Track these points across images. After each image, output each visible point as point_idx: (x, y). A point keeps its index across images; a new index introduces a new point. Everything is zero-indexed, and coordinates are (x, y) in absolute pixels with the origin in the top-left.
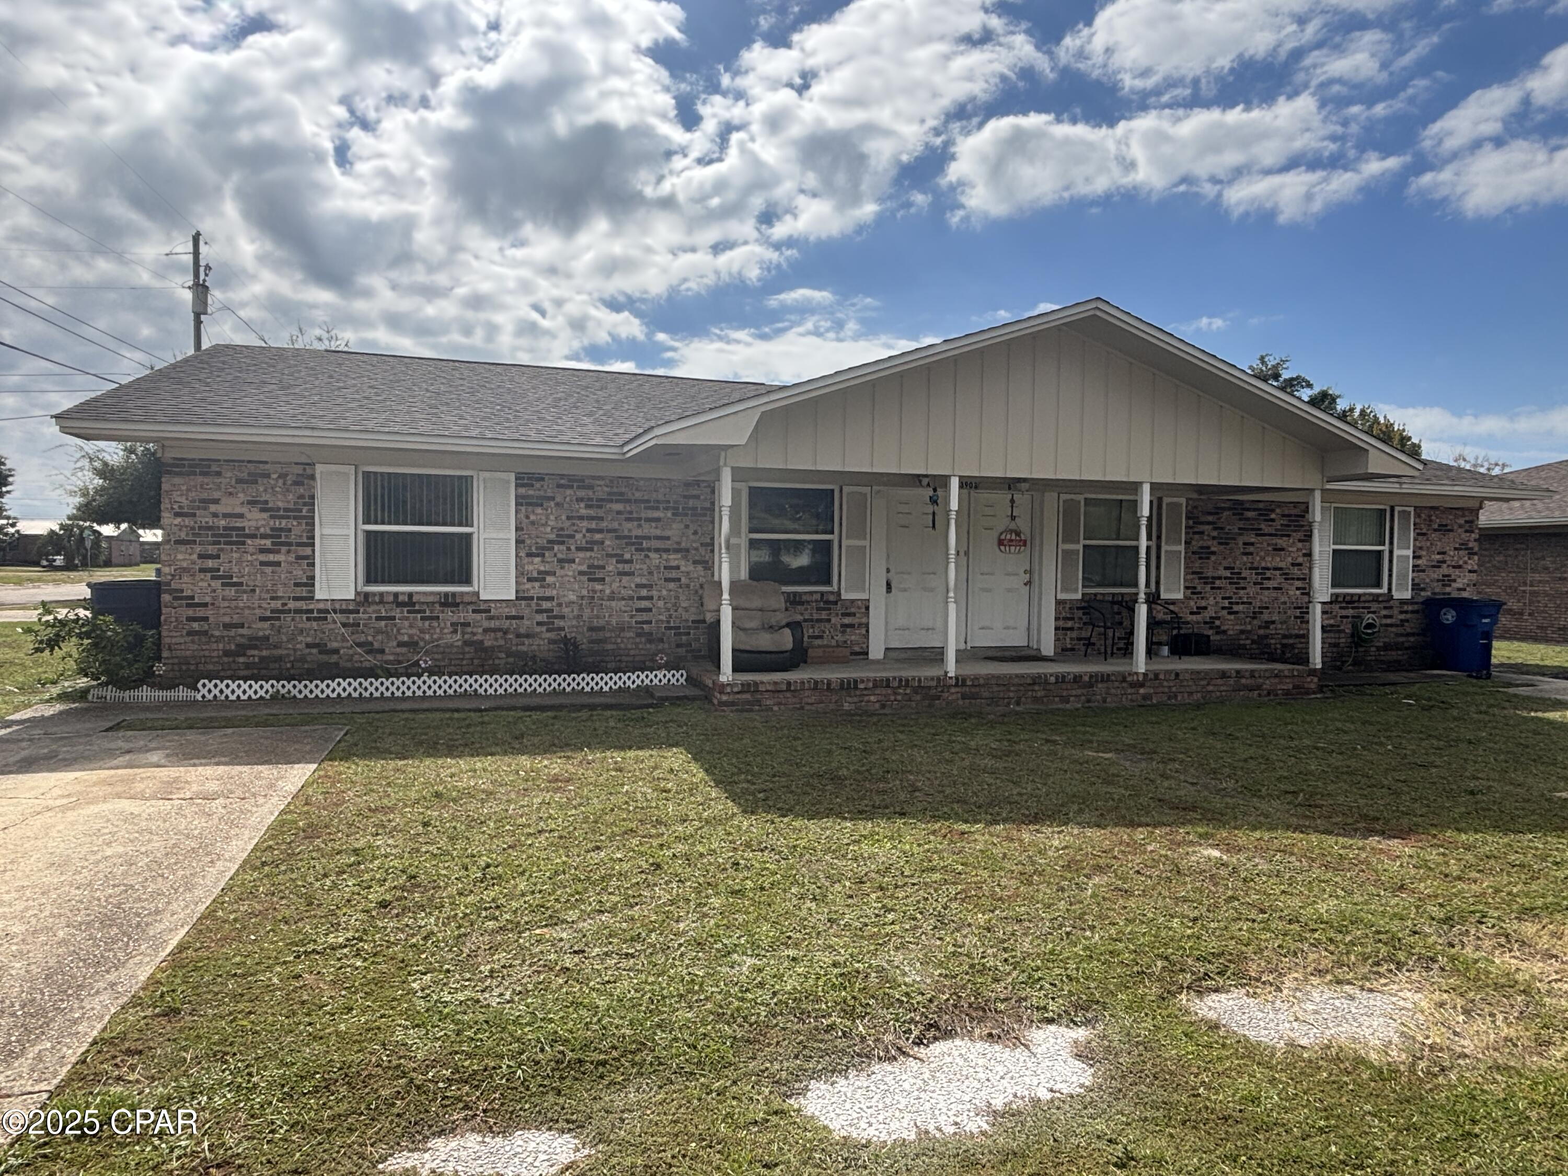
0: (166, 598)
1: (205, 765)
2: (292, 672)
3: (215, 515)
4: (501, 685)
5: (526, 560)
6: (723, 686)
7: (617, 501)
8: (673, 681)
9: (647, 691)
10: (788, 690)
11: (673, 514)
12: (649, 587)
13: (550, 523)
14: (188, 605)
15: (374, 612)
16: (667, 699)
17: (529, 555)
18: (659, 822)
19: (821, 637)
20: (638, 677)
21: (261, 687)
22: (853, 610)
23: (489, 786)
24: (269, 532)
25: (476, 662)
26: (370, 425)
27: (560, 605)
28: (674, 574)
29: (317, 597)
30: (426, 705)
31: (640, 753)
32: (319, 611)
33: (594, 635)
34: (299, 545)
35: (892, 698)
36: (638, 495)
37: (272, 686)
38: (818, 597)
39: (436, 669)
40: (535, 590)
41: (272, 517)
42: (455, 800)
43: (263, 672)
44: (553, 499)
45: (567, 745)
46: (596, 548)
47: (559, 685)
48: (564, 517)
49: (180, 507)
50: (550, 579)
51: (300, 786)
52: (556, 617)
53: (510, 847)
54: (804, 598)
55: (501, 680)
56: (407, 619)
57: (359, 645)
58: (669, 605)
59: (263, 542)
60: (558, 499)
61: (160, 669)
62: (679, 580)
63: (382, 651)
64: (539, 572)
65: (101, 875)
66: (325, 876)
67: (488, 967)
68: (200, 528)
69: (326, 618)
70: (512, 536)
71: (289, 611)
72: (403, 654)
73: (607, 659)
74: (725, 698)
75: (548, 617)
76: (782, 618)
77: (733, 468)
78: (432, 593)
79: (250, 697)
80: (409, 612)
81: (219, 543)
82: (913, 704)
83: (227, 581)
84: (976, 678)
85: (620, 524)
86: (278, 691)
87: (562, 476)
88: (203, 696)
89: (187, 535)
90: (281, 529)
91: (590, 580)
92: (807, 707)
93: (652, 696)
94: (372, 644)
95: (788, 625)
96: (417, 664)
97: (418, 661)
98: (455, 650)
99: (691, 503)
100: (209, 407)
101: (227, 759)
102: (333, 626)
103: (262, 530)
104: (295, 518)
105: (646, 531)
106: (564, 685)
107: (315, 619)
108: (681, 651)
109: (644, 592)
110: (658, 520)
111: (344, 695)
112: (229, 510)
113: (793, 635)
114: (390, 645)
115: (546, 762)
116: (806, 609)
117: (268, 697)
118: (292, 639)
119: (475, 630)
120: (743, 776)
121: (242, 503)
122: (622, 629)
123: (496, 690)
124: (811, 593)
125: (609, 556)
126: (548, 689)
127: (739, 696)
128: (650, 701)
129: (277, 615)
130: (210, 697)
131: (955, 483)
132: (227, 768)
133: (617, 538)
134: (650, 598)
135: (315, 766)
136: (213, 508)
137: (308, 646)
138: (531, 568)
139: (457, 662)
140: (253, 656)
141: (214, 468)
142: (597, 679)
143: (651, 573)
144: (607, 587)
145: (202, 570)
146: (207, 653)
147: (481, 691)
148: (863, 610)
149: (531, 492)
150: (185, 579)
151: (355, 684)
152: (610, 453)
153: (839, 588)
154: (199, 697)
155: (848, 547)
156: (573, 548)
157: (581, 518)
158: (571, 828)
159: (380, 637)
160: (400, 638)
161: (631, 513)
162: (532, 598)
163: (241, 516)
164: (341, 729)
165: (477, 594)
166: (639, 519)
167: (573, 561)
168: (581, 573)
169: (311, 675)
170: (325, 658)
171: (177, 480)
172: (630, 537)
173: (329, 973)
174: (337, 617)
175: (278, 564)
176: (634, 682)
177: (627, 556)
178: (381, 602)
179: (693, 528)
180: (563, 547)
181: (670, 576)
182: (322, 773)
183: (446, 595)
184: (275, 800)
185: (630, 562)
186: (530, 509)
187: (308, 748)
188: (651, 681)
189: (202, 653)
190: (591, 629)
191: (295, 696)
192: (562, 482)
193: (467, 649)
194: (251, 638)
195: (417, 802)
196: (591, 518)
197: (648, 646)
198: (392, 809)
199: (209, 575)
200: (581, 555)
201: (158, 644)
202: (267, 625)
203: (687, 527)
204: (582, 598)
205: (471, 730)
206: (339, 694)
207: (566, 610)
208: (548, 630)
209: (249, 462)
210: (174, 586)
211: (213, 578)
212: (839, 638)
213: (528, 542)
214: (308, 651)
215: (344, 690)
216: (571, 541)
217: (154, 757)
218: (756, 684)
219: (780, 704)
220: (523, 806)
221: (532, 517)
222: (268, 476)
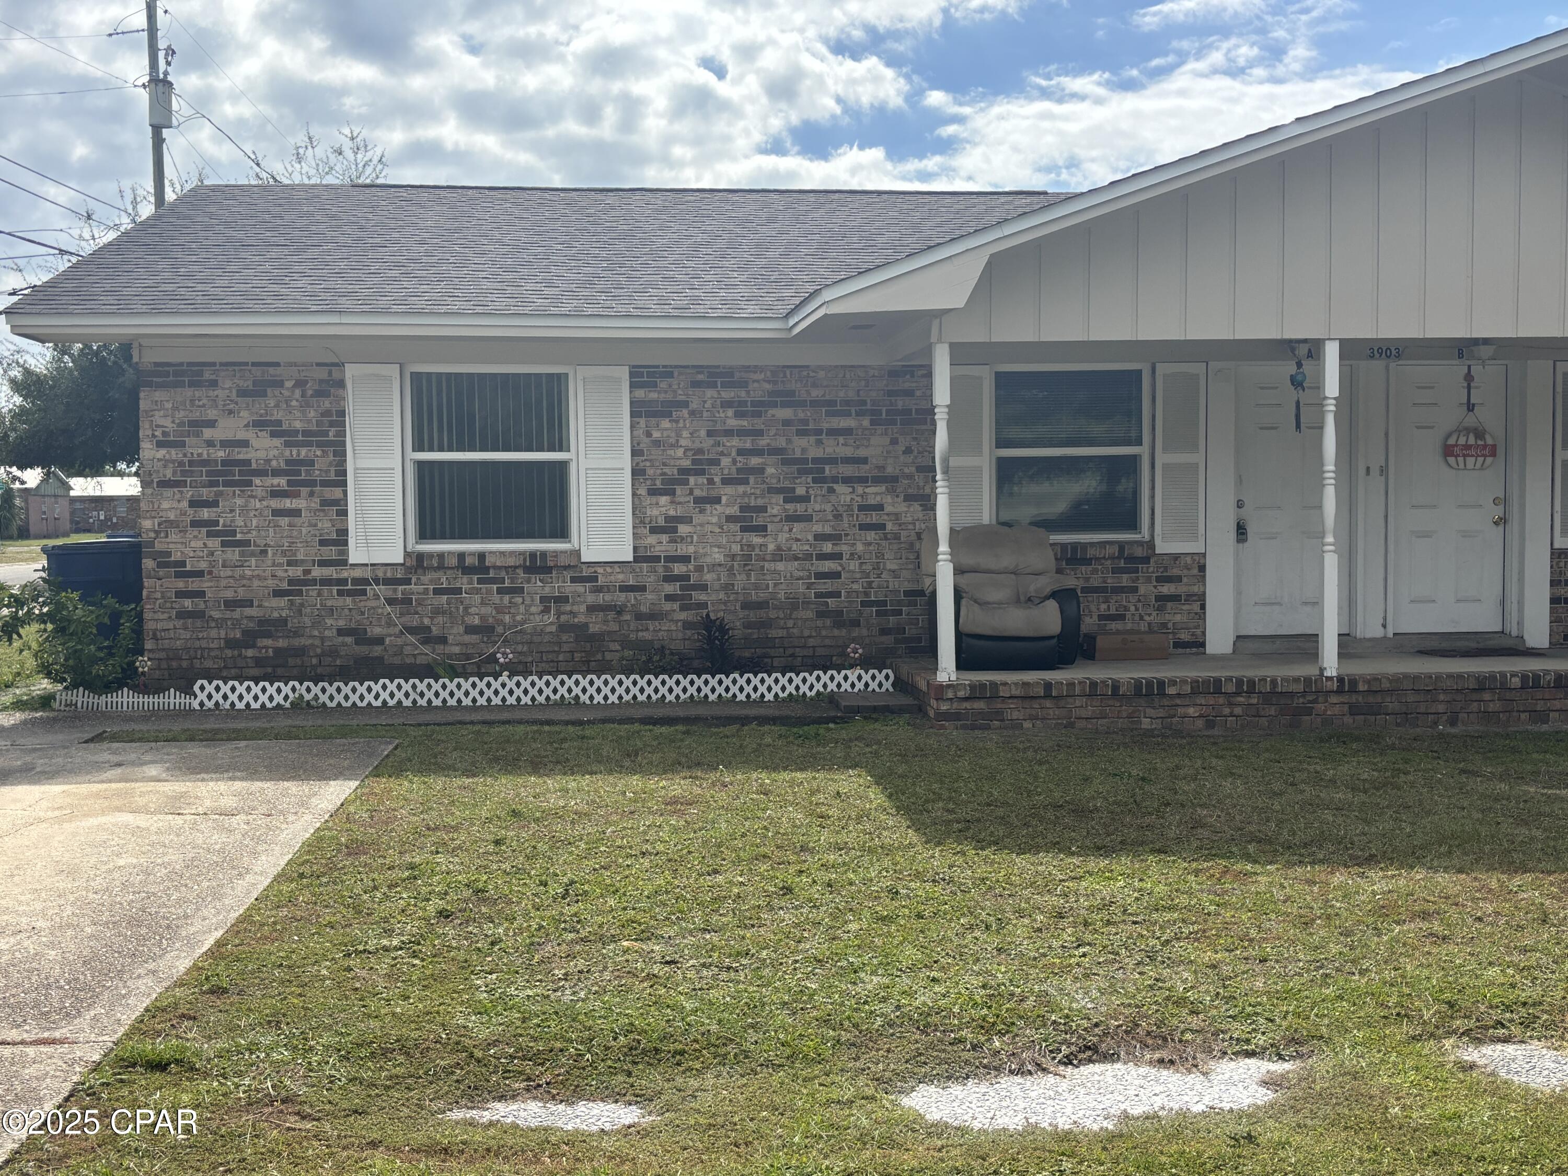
0: (148, 564)
1: (217, 780)
2: (319, 670)
3: (210, 443)
4: (613, 690)
5: (649, 500)
6: (941, 688)
7: (784, 405)
8: (873, 685)
9: (832, 699)
10: (1048, 696)
11: (873, 423)
12: (835, 538)
13: (683, 442)
14: (178, 575)
15: (431, 581)
16: (858, 710)
17: (653, 492)
18: (803, 849)
19: (1122, 617)
20: (818, 679)
21: (279, 691)
22: (1175, 572)
23: (583, 807)
24: (283, 465)
25: (577, 656)
26: (419, 303)
27: (699, 569)
28: (874, 518)
29: (352, 560)
30: (505, 716)
31: (798, 775)
32: (356, 581)
33: (753, 616)
34: (326, 484)
35: (1227, 711)
36: (816, 393)
37: (294, 689)
38: (1115, 550)
39: (520, 668)
40: (660, 545)
41: (287, 444)
42: (537, 820)
43: (280, 671)
44: (686, 404)
45: (698, 764)
46: (752, 479)
47: (699, 690)
48: (703, 433)
49: (165, 434)
50: (683, 529)
51: (339, 803)
52: (696, 587)
53: (602, 867)
54: (1091, 553)
55: (613, 683)
56: (478, 591)
57: (411, 630)
58: (868, 567)
59: (276, 481)
60: (693, 406)
61: (144, 664)
62: (882, 527)
63: (443, 640)
64: (668, 519)
65: (118, 883)
66: (375, 888)
67: (563, 971)
68: (191, 463)
69: (364, 593)
70: (625, 462)
71: (314, 582)
72: (474, 645)
73: (772, 652)
74: (944, 707)
75: (682, 588)
76: (1046, 584)
77: (952, 345)
78: (512, 553)
79: (263, 705)
80: (480, 581)
81: (216, 484)
82: (1264, 721)
83: (229, 539)
84: (1376, 679)
85: (789, 441)
86: (301, 696)
87: (699, 368)
88: (202, 704)
89: (174, 473)
90: (301, 462)
91: (744, 529)
92: (1081, 724)
93: (837, 706)
94: (429, 628)
95: (1054, 595)
96: (492, 659)
97: (494, 654)
98: (547, 638)
99: (900, 403)
100: (200, 287)
101: (244, 774)
102: (373, 603)
103: (274, 463)
104: (320, 445)
105: (829, 450)
106: (706, 690)
107: (350, 593)
108: (888, 640)
109: (828, 547)
110: (847, 432)
111: (391, 703)
112: (229, 436)
113: (1062, 612)
114: (455, 631)
115: (663, 783)
116: (1095, 571)
117: (288, 705)
118: (318, 622)
119: (575, 608)
120: (941, 804)
121: (247, 426)
122: (794, 606)
123: (606, 698)
124: (1103, 544)
125: (772, 490)
126: (683, 696)
127: (967, 705)
128: (832, 714)
129: (295, 587)
130: (210, 704)
131: (1332, 352)
132: (244, 784)
133: (785, 462)
134: (837, 556)
135: (357, 783)
136: (208, 433)
137: (341, 632)
138: (655, 512)
139: (550, 656)
140: (266, 648)
141: (207, 375)
142: (755, 681)
143: (838, 517)
144: (769, 539)
145: (196, 524)
146: (204, 644)
147: (584, 698)
148: (1195, 571)
149: (654, 396)
150: (174, 537)
151: (407, 687)
152: (768, 329)
153: (1152, 536)
154: (196, 705)
155: (1165, 467)
156: (717, 479)
157: (729, 433)
158: (685, 852)
159: (440, 619)
160: (469, 620)
161: (805, 422)
162: (657, 559)
163: (245, 444)
164: (390, 743)
165: (577, 553)
166: (818, 432)
167: (717, 500)
168: (730, 519)
169: (345, 674)
170: (363, 650)
171: (158, 395)
172: (805, 461)
173: (383, 969)
174: (380, 589)
175: (296, 513)
176: (811, 687)
177: (801, 491)
178: (441, 567)
179: (903, 442)
180: (702, 480)
181: (868, 521)
182: (367, 790)
183: (533, 555)
184: (308, 817)
185: (805, 499)
186: (653, 421)
187: (346, 763)
188: (839, 686)
189: (197, 644)
190: (746, 606)
191: (324, 704)
192: (700, 377)
193: (565, 637)
194: (262, 622)
195: (489, 820)
196: (742, 433)
197: (836, 632)
198: (456, 829)
199: (204, 530)
200: (729, 490)
201: (138, 632)
202: (283, 602)
203: (894, 442)
204: (733, 557)
205: (565, 745)
206: (385, 702)
207: (709, 577)
208: (683, 608)
209: (254, 364)
210: (158, 546)
211: (210, 534)
212: (1153, 617)
213: (650, 472)
214: (341, 639)
215: (392, 695)
216: (714, 470)
217: (153, 771)
218: (994, 685)
219: (1033, 718)
220: (624, 828)
221: (656, 435)
222: (280, 384)
